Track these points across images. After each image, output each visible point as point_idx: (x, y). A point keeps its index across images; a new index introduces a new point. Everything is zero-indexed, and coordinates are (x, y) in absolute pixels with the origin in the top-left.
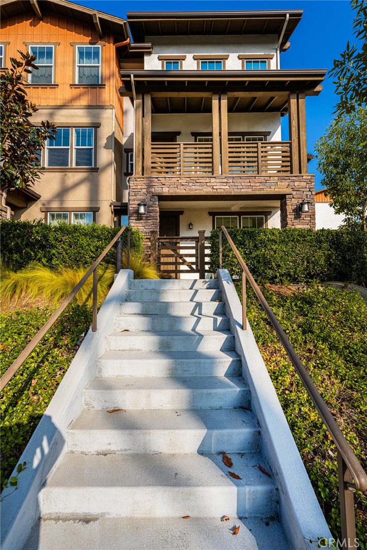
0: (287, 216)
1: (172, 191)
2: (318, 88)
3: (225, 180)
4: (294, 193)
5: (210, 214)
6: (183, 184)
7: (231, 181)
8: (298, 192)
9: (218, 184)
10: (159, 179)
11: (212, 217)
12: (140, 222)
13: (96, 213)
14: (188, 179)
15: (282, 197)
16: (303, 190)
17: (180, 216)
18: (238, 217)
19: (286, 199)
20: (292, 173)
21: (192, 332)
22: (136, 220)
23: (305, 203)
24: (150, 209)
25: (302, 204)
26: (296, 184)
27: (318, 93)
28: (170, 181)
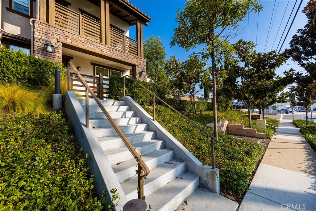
0: (136, 75)
1: (74, 44)
2: (147, 23)
3: (108, 49)
4: (139, 65)
5: (92, 64)
6: (83, 41)
7: (112, 50)
8: (140, 66)
9: (104, 49)
10: (63, 31)
11: (93, 66)
14: (86, 39)
15: (134, 66)
16: (142, 65)
17: (71, 60)
18: (108, 69)
19: (136, 67)
20: (138, 56)
21: (128, 125)
23: (143, 71)
25: (142, 71)
26: (140, 61)
27: (147, 25)
28: (73, 36)
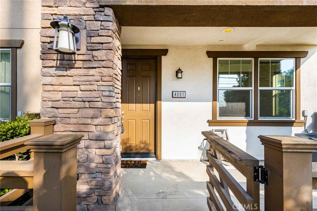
5: (210, 54)
11: (212, 59)
12: (69, 72)
13: (18, 50)
17: (163, 57)
18: (253, 59)
22: (57, 68)
24: (94, 40)
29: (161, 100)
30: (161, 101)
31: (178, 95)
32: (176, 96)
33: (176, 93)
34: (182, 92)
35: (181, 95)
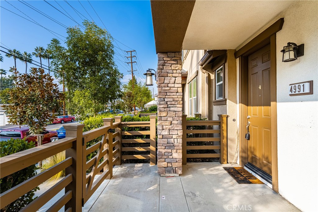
17: (278, 34)
29: (275, 100)
30: (276, 102)
31: (296, 90)
32: (293, 92)
33: (292, 86)
34: (302, 84)
35: (300, 89)
